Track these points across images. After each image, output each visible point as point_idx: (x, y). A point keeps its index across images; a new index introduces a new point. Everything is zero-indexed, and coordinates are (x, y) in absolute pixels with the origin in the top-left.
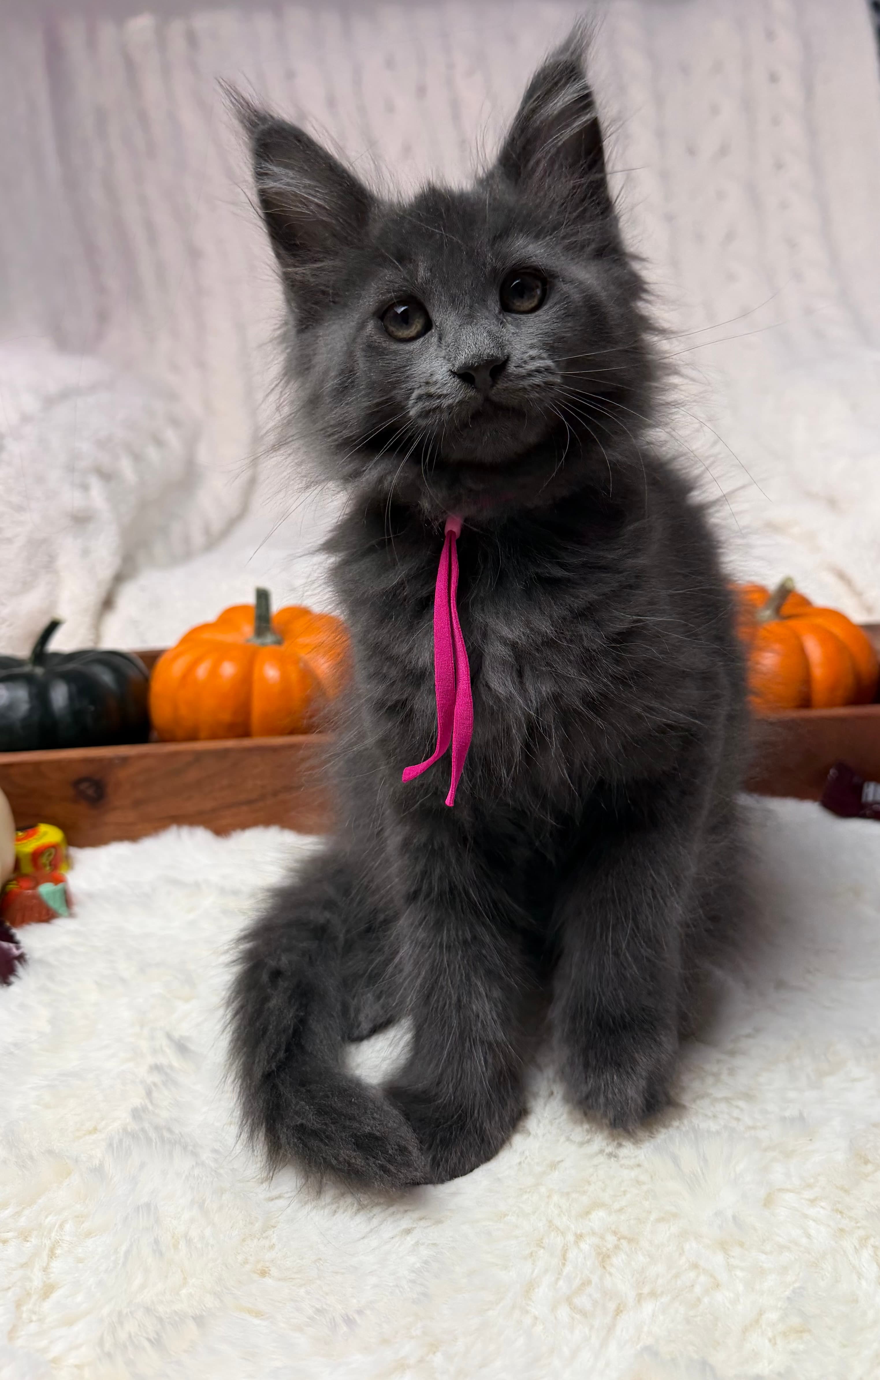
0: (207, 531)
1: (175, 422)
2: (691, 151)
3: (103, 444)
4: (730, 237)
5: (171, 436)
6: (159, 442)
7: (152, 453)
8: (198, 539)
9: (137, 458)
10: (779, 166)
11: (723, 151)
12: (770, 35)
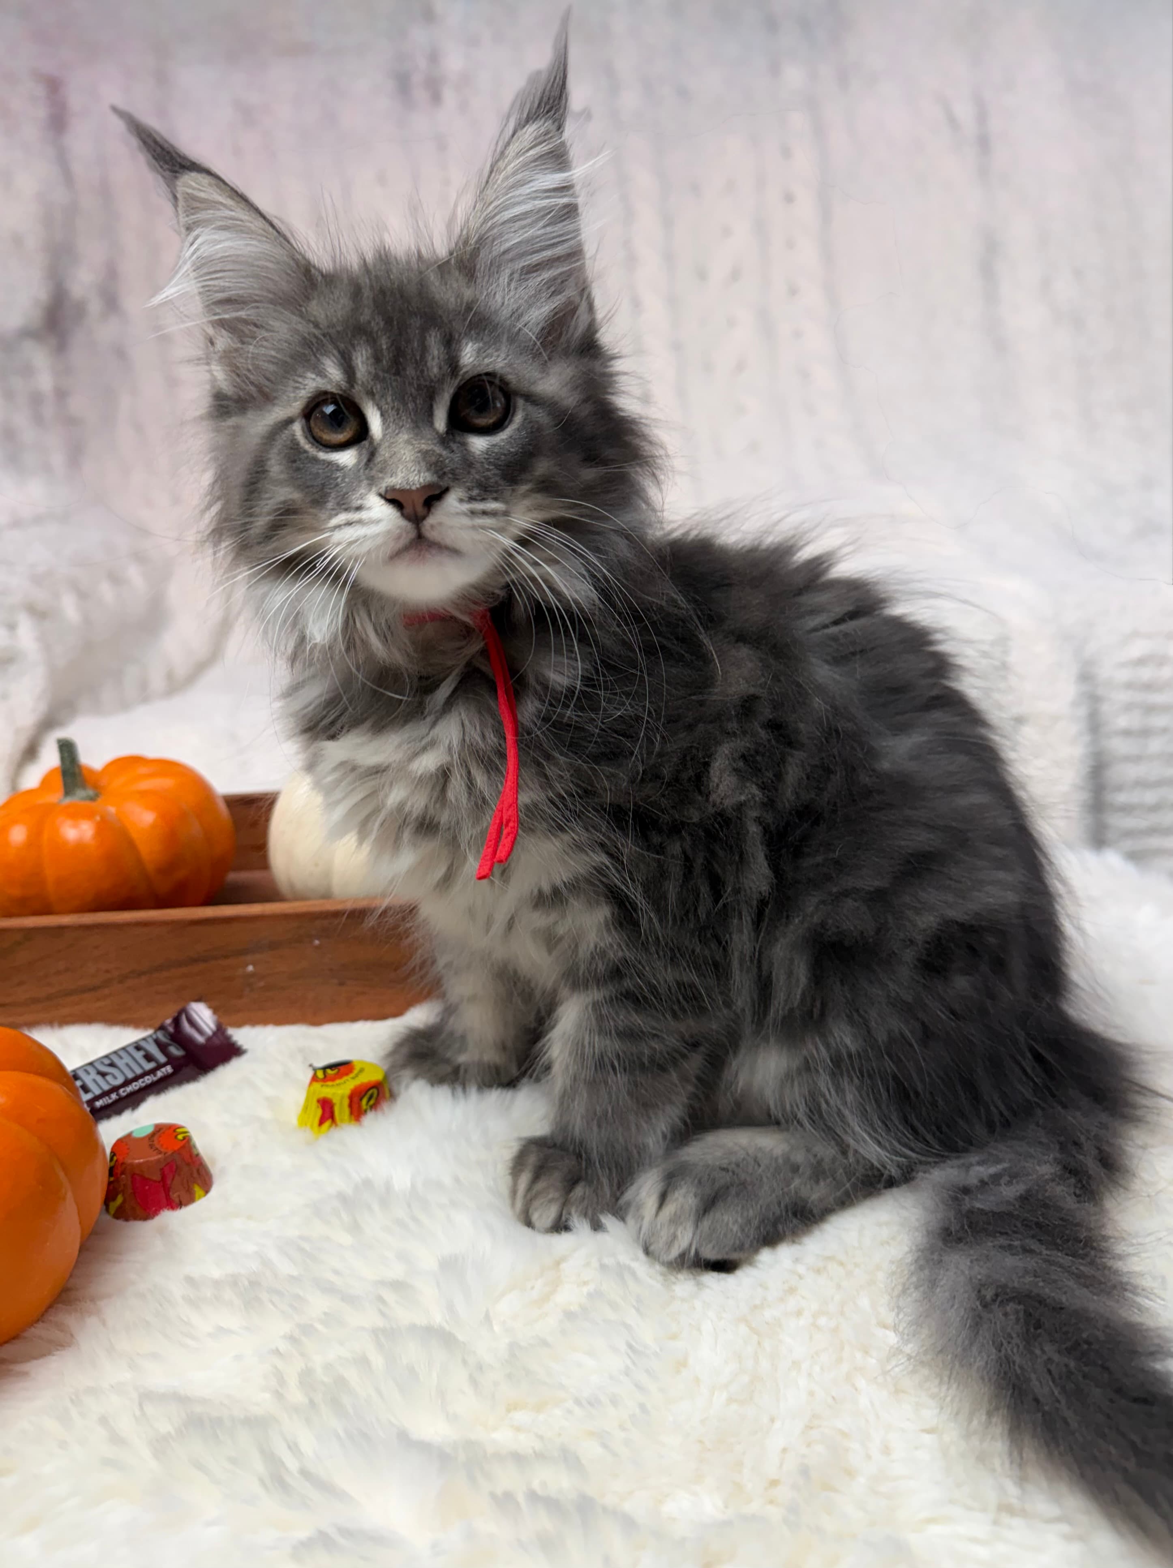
0: (170, 676)
1: (139, 557)
2: (702, 275)
3: (37, 580)
4: (740, 367)
5: (134, 574)
6: (116, 579)
7: (106, 592)
8: (157, 682)
9: (83, 595)
10: (793, 291)
11: (735, 275)
12: (786, 152)
